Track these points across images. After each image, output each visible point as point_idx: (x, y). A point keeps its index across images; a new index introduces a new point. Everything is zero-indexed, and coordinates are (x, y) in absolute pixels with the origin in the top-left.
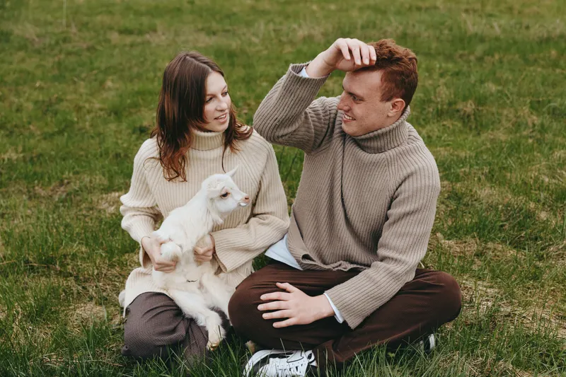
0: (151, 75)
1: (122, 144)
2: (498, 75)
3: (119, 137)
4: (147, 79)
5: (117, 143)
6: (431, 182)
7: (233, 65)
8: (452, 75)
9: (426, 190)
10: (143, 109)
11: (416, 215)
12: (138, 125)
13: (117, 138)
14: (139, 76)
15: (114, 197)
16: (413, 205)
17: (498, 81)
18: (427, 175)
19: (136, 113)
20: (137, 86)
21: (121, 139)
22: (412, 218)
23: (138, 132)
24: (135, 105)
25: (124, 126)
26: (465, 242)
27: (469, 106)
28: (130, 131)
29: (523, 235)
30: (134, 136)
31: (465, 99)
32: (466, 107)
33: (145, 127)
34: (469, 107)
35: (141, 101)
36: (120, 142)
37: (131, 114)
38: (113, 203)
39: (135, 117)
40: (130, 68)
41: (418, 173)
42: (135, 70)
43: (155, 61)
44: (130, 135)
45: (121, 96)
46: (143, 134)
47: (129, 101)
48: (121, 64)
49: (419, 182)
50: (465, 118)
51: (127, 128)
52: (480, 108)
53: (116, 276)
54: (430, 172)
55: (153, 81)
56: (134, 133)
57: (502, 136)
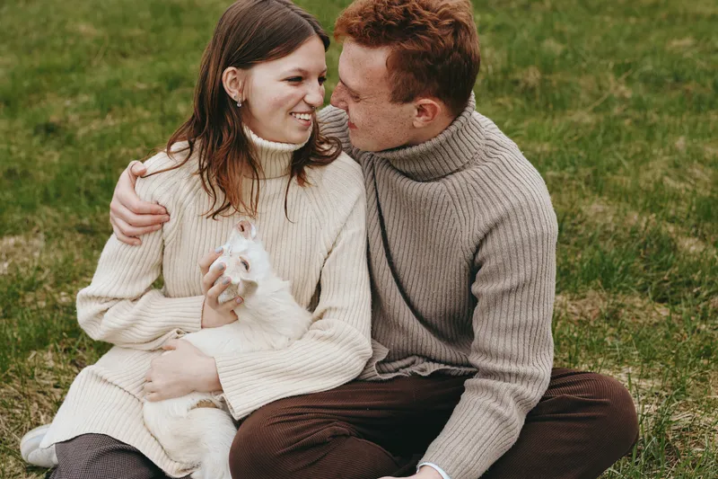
0: (58, 42)
1: (19, 152)
2: (557, 27)
3: (13, 141)
4: (54, 48)
5: (10, 152)
6: (538, 229)
7: (178, 24)
8: (493, 31)
9: (533, 245)
10: (48, 95)
11: (526, 292)
12: (42, 121)
13: (10, 143)
14: (41, 45)
15: (8, 247)
16: (515, 275)
17: (560, 37)
18: (529, 219)
19: (39, 101)
20: (38, 60)
21: (16, 144)
22: (519, 298)
23: (43, 132)
24: (36, 90)
25: (20, 122)
26: (584, 297)
27: (531, 74)
28: (31, 131)
29: (666, 278)
30: (36, 140)
31: (525, 64)
32: (528, 76)
33: (53, 124)
34: (532, 76)
35: (44, 83)
36: (14, 149)
37: (30, 103)
38: (7, 255)
39: (36, 108)
40: (26, 33)
41: (513, 217)
42: (34, 36)
43: (63, 23)
44: (30, 137)
45: (13, 76)
46: (51, 135)
47: (26, 84)
48: (11, 28)
49: (517, 233)
50: (528, 92)
51: (26, 127)
52: (547, 77)
53: (16, 398)
54: (534, 211)
55: (61, 52)
56: (36, 132)
57: (586, 118)
